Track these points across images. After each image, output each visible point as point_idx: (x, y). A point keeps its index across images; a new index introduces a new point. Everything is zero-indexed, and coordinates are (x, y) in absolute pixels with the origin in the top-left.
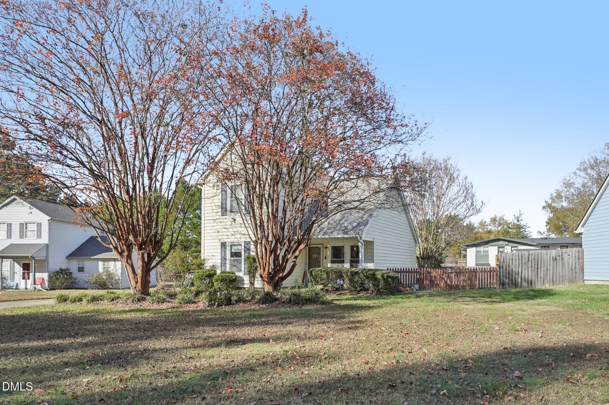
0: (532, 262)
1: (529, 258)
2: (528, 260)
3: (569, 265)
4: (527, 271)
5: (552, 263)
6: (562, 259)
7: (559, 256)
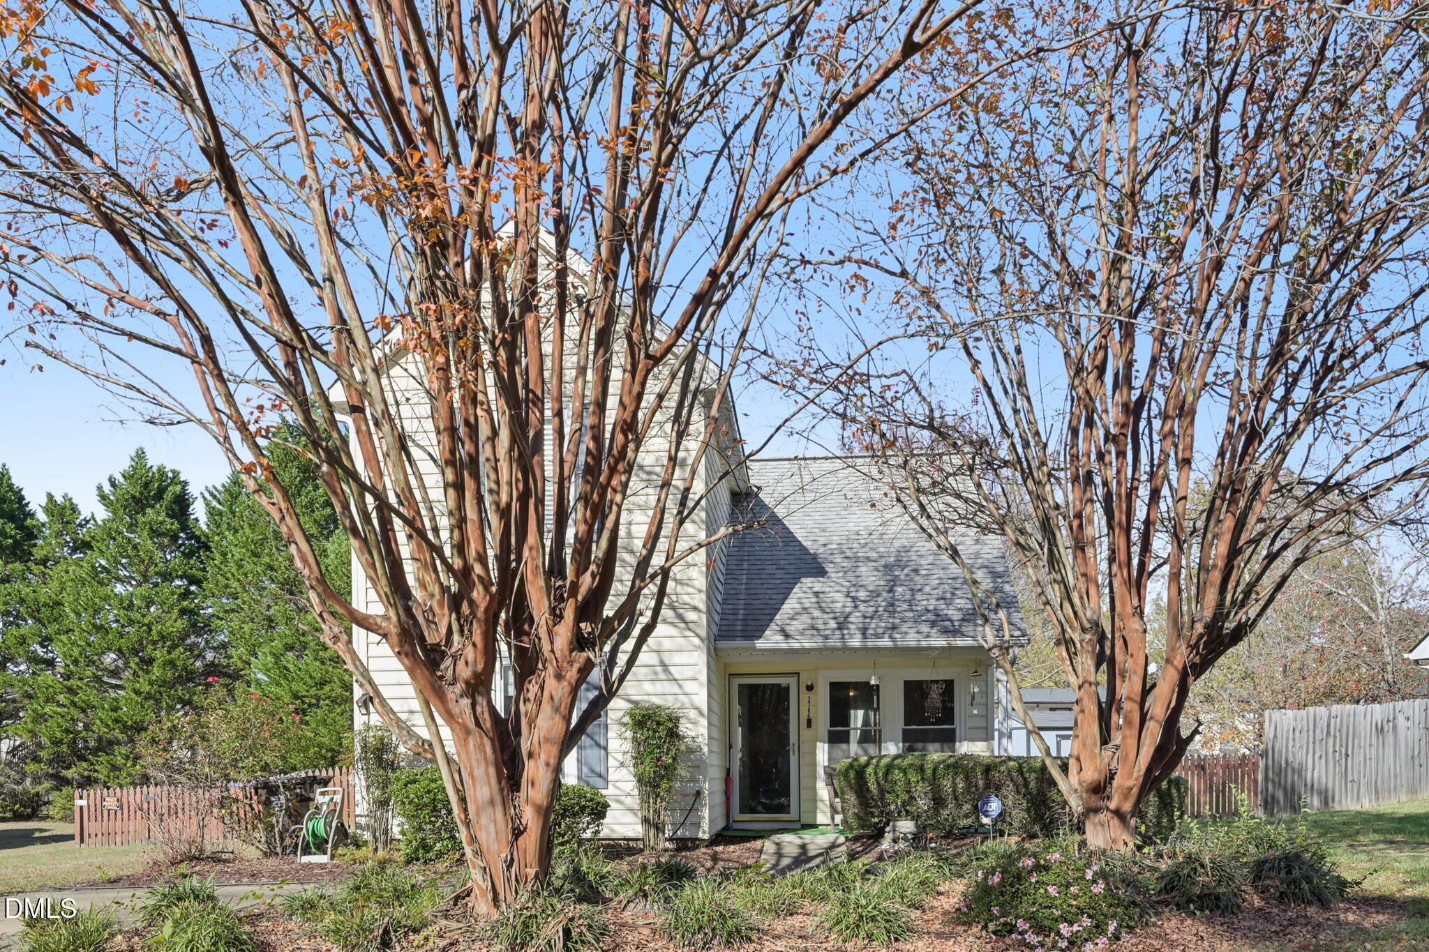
0: (1335, 737)
1: (1329, 725)
2: (1328, 733)
3: (1407, 745)
4: (1323, 761)
5: (1374, 742)
6: (1395, 727)
7: (1388, 721)
